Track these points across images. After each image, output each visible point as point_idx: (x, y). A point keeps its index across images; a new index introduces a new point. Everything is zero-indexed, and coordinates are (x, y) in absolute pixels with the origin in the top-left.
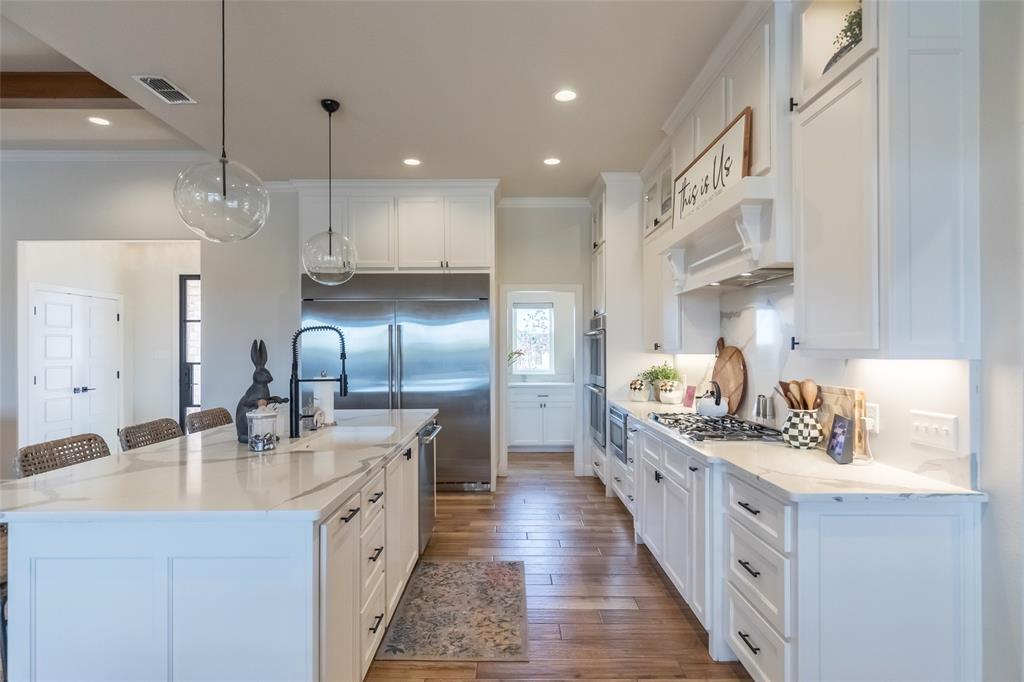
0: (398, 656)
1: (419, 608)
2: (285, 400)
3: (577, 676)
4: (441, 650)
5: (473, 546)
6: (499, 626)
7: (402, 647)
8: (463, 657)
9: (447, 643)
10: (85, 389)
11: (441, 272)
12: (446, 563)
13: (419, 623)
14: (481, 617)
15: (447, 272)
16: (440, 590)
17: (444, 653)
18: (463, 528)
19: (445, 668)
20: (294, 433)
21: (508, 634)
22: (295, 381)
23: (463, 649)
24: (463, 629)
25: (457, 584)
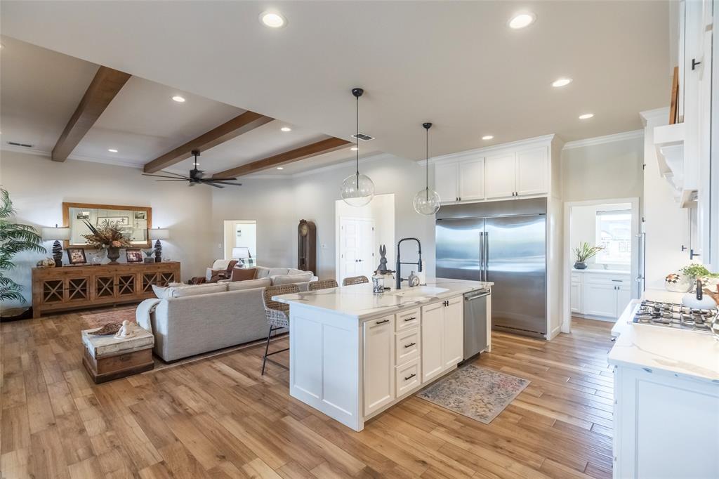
0: (426, 398)
1: (451, 383)
2: (394, 272)
3: (509, 441)
4: (447, 403)
5: (505, 365)
6: (485, 405)
7: (430, 395)
8: (455, 410)
9: (452, 402)
10: (360, 261)
11: (513, 199)
12: (483, 369)
13: (446, 389)
14: (478, 397)
15: (517, 198)
16: (468, 379)
17: (447, 405)
18: (509, 355)
19: (443, 411)
20: (398, 287)
21: (487, 410)
22: (399, 263)
23: (458, 407)
24: (465, 399)
25: (479, 380)
